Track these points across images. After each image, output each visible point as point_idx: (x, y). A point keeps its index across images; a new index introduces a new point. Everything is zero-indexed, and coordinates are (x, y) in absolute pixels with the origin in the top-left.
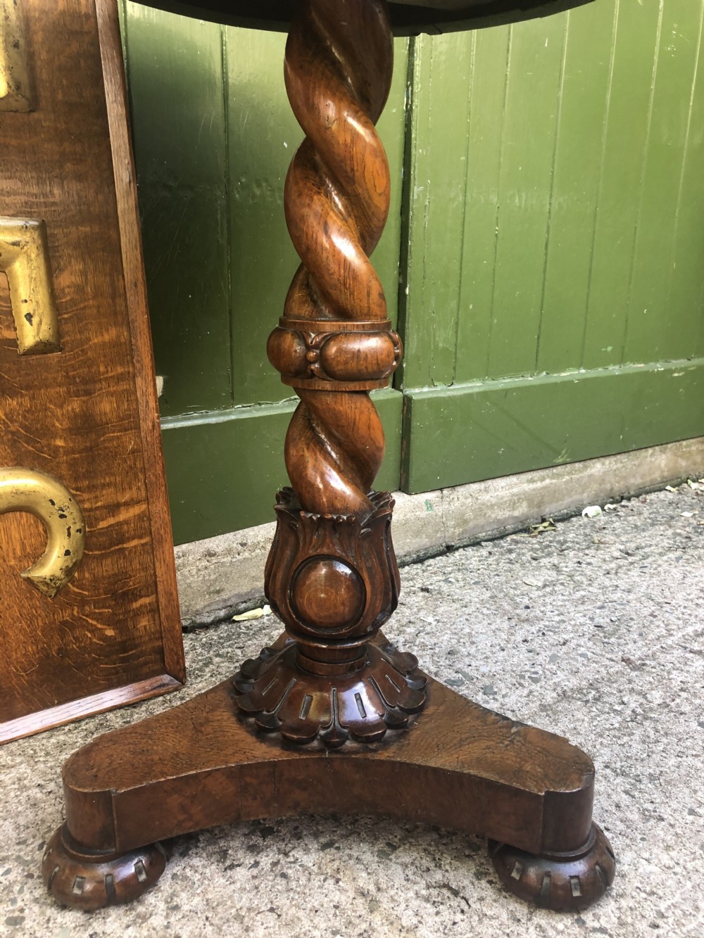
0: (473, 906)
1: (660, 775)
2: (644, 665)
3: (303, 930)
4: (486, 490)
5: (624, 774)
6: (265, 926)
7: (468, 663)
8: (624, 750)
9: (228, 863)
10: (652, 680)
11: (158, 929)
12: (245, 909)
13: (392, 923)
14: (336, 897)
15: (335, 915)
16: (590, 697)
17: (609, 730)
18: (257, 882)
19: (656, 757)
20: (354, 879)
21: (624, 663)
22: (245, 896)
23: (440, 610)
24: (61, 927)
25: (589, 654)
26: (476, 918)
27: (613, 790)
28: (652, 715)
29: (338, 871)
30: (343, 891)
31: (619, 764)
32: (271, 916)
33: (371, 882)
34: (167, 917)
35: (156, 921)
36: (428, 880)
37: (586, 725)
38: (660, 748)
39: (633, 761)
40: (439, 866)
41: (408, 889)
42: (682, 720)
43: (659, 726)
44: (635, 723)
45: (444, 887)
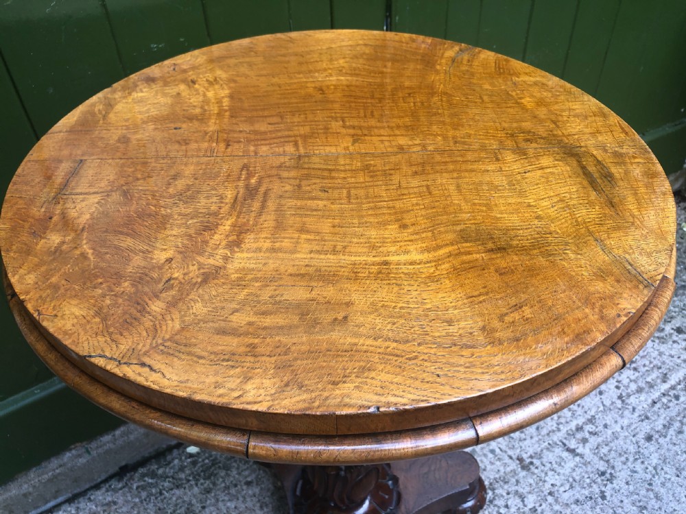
2: (532, 463)
10: (532, 482)
21: (518, 462)
25: (498, 451)
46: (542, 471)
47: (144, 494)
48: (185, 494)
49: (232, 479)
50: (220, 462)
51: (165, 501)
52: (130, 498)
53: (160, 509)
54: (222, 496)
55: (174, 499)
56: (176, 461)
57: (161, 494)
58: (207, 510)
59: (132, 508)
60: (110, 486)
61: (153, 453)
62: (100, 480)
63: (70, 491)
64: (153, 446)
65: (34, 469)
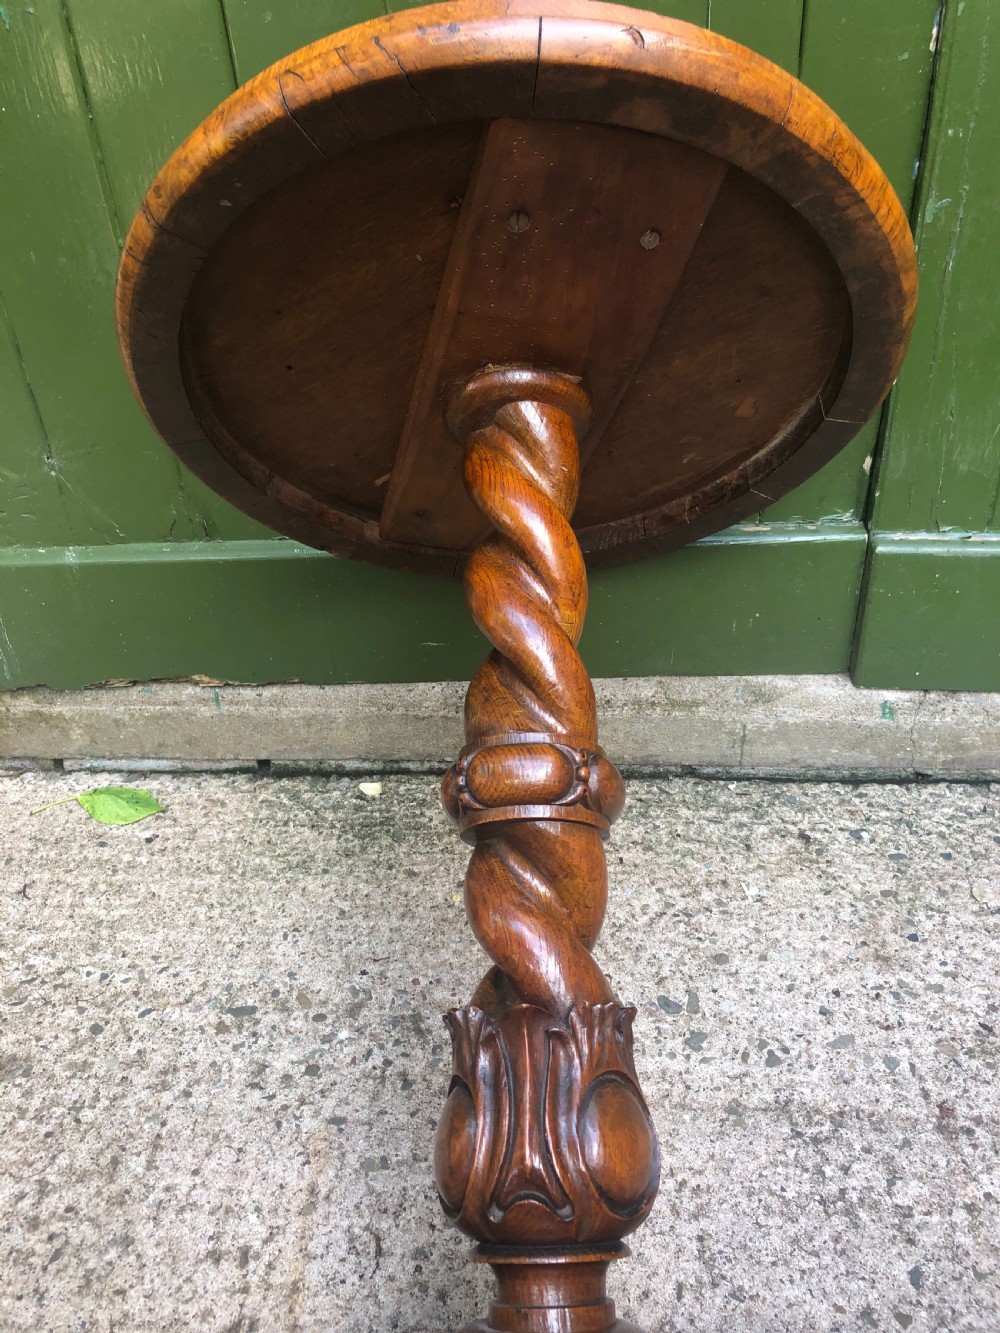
0: (377, 1278)
1: (751, 1298)
2: (969, 1132)
3: (240, 1188)
5: (709, 1263)
6: (221, 1161)
7: (715, 987)
8: (751, 1234)
9: (256, 1081)
10: (942, 1163)
11: (161, 1105)
12: (224, 1134)
13: (303, 1238)
14: (291, 1178)
15: (273, 1194)
16: (811, 1131)
17: (772, 1193)
18: (256, 1115)
19: (781, 1272)
20: (321, 1171)
21: (937, 1111)
22: (235, 1122)
23: (785, 882)
24: (115, 1056)
25: (904, 1066)
26: (366, 1292)
27: (667, 1271)
28: (863, 1214)
29: (317, 1153)
30: (301, 1175)
31: (721, 1246)
32: (233, 1156)
33: (330, 1184)
34: (175, 1099)
35: (166, 1097)
36: (374, 1222)
37: (752, 1166)
38: (805, 1265)
39: (743, 1256)
40: (396, 1215)
41: (348, 1217)
42: (895, 1251)
43: (850, 1236)
44: (821, 1208)
45: (378, 1239)
46: (983, 1159)
47: (264, 813)
48: (315, 841)
49: (392, 856)
50: (393, 826)
51: (284, 835)
52: (244, 808)
53: (269, 842)
54: (361, 870)
55: (297, 839)
56: (336, 794)
57: (286, 824)
58: (327, 876)
59: (239, 822)
60: (234, 782)
61: (312, 766)
62: (225, 765)
63: (178, 755)
64: (314, 749)
65: (140, 688)
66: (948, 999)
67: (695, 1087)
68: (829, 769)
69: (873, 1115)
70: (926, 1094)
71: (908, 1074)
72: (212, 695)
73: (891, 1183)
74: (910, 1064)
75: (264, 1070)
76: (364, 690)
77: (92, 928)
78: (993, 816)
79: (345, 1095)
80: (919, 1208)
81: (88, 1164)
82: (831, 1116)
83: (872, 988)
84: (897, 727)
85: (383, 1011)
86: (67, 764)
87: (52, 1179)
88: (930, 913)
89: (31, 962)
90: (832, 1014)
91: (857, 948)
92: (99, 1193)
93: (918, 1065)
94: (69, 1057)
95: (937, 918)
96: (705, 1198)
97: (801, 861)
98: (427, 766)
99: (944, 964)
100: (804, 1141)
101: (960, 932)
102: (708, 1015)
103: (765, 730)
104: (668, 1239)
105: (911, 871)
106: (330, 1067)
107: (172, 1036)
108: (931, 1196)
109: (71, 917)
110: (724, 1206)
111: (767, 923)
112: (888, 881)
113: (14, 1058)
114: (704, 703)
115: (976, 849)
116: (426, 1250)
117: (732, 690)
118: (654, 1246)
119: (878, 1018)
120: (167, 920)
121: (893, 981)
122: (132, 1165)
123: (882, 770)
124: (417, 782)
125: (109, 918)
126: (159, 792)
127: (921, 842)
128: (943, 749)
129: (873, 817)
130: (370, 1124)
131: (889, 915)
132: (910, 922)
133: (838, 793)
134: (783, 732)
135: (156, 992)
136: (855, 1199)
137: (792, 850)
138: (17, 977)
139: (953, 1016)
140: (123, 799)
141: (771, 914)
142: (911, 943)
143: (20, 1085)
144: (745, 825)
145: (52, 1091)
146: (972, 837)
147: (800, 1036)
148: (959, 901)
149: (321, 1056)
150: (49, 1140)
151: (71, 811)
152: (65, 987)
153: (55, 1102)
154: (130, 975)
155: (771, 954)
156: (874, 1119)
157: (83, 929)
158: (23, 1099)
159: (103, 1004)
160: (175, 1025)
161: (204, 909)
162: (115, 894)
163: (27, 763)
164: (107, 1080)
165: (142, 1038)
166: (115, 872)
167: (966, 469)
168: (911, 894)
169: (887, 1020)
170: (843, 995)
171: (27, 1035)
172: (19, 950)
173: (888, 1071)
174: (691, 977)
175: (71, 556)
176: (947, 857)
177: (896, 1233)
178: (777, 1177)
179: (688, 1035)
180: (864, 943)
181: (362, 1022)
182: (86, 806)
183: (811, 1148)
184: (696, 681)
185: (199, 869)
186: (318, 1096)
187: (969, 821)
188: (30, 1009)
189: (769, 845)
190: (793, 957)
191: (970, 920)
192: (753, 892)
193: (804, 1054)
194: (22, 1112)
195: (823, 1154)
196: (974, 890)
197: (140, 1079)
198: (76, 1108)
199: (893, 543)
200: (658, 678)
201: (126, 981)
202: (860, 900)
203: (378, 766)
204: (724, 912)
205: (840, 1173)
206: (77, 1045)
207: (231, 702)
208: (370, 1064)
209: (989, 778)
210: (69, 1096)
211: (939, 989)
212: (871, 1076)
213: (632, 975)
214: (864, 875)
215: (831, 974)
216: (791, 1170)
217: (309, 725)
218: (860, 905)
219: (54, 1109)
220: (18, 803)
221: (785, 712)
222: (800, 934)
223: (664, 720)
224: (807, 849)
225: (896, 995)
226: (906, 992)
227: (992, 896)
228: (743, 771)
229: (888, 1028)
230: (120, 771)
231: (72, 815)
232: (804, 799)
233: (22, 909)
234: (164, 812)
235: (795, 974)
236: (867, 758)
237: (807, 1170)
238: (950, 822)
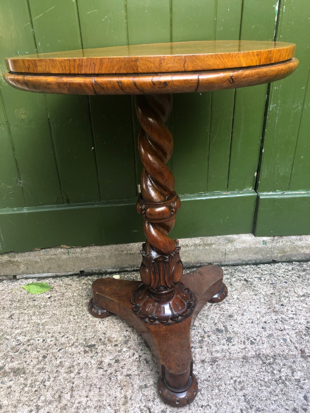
1: (262, 410)
3: (102, 399)
4: (300, 240)
5: (248, 402)
6: (94, 392)
7: (231, 324)
8: (258, 392)
9: (100, 366)
10: (305, 366)
11: (71, 378)
12: (94, 384)
14: (118, 394)
15: (113, 400)
16: (268, 362)
17: (261, 380)
18: (103, 377)
19: (269, 402)
20: (127, 391)
21: (300, 352)
22: (96, 380)
23: (244, 293)
24: (52, 364)
25: (288, 340)
27: (237, 406)
28: (287, 383)
29: (124, 386)
30: (121, 393)
31: (250, 397)
32: (98, 390)
33: (131, 395)
34: (75, 375)
35: (72, 375)
36: (147, 404)
37: (254, 373)
38: (275, 399)
39: (257, 399)
40: (153, 401)
41: (138, 404)
42: (298, 391)
43: (285, 389)
44: (276, 383)
45: (149, 409)
47: (85, 287)
52: (78, 286)
59: (77, 290)
60: (73, 278)
61: (97, 271)
62: (69, 273)
63: (55, 271)
64: (98, 266)
65: (43, 250)
66: (296, 321)
67: (232, 353)
68: (249, 261)
69: (283, 355)
70: (296, 348)
71: (290, 343)
72: (67, 251)
73: (293, 373)
74: (290, 340)
75: (102, 363)
76: (114, 246)
77: (36, 326)
78: (295, 270)
79: (129, 367)
80: (302, 379)
81: (51, 398)
82: (272, 357)
83: (275, 320)
84: (267, 247)
85: (135, 342)
86: (18, 277)
87: (40, 404)
88: (285, 298)
89: (18, 338)
90: (265, 328)
91: (268, 309)
92: (57, 407)
93: (292, 340)
94: (37, 366)
95: (287, 299)
96: (243, 384)
97: (247, 287)
98: (133, 269)
99: (292, 311)
100: (267, 365)
101: (294, 302)
102: (231, 332)
103: (231, 251)
104: (235, 397)
105: (277, 287)
106: (123, 360)
107: (70, 356)
108: (304, 375)
109: (29, 323)
110: (249, 386)
111: (241, 305)
112: (272, 290)
113: (19, 369)
114: (214, 244)
115: (293, 280)
116: (165, 410)
117: (222, 239)
118: (232, 400)
119: (278, 328)
120: (60, 321)
121: (280, 317)
122: (66, 397)
123: (263, 260)
124: (130, 274)
125: (41, 322)
126: (49, 283)
127: (278, 279)
128: (280, 253)
129: (263, 273)
130: (139, 375)
131: (274, 299)
132: (280, 301)
133: (252, 268)
134: (236, 251)
135: (62, 343)
136: (284, 379)
137: (243, 284)
138: (14, 344)
139: (298, 325)
140: (39, 286)
141: (242, 303)
142: (282, 307)
143: (23, 377)
144: (229, 279)
145: (34, 378)
146: (291, 276)
147: (258, 335)
148: (292, 294)
149: (119, 357)
150: (37, 392)
151: (21, 291)
152: (31, 345)
153: (36, 381)
154: (52, 339)
155: (244, 313)
156: (284, 356)
157: (33, 327)
158: (25, 381)
159: (45, 349)
160: (70, 353)
161: (72, 317)
162: (42, 315)
163: (4, 278)
164: (52, 372)
165: (60, 358)
166: (40, 308)
167: (282, 174)
168: (279, 293)
169: (281, 328)
170: (267, 323)
171: (22, 361)
172: (13, 335)
173: (284, 342)
174: (224, 322)
175: (25, 211)
176: (286, 282)
177: (298, 387)
178: (262, 376)
179: (227, 339)
180: (269, 308)
181: (129, 345)
182: (26, 289)
183: (269, 366)
184: (211, 237)
185: (67, 305)
186: (121, 369)
187: (289, 272)
188: (21, 353)
189: (237, 284)
190: (251, 314)
191: (296, 299)
192: (235, 297)
193: (260, 340)
194: (26, 385)
195: (272, 367)
196: (295, 291)
197: (62, 370)
198: (43, 382)
199: (264, 195)
200: (200, 237)
201: (51, 341)
202: (265, 296)
203: (118, 270)
204: (229, 303)
205: (278, 372)
206: (39, 362)
207: (73, 253)
208: (135, 357)
209: (292, 260)
210: (40, 378)
211: (293, 318)
212: (280, 344)
213: (207, 323)
214: (265, 290)
215: (263, 317)
216: (265, 373)
217: (97, 259)
218: (266, 298)
219: (36, 383)
220: (3, 290)
221: (237, 245)
222: (251, 307)
223: (204, 250)
224: (247, 284)
225: (282, 321)
226: (284, 320)
227: (300, 292)
228: (225, 263)
229: (282, 330)
230: (35, 278)
231: (22, 292)
232: (243, 270)
233: (11, 322)
234: (52, 289)
235: (253, 318)
236: (259, 257)
237: (269, 373)
238: (284, 273)
